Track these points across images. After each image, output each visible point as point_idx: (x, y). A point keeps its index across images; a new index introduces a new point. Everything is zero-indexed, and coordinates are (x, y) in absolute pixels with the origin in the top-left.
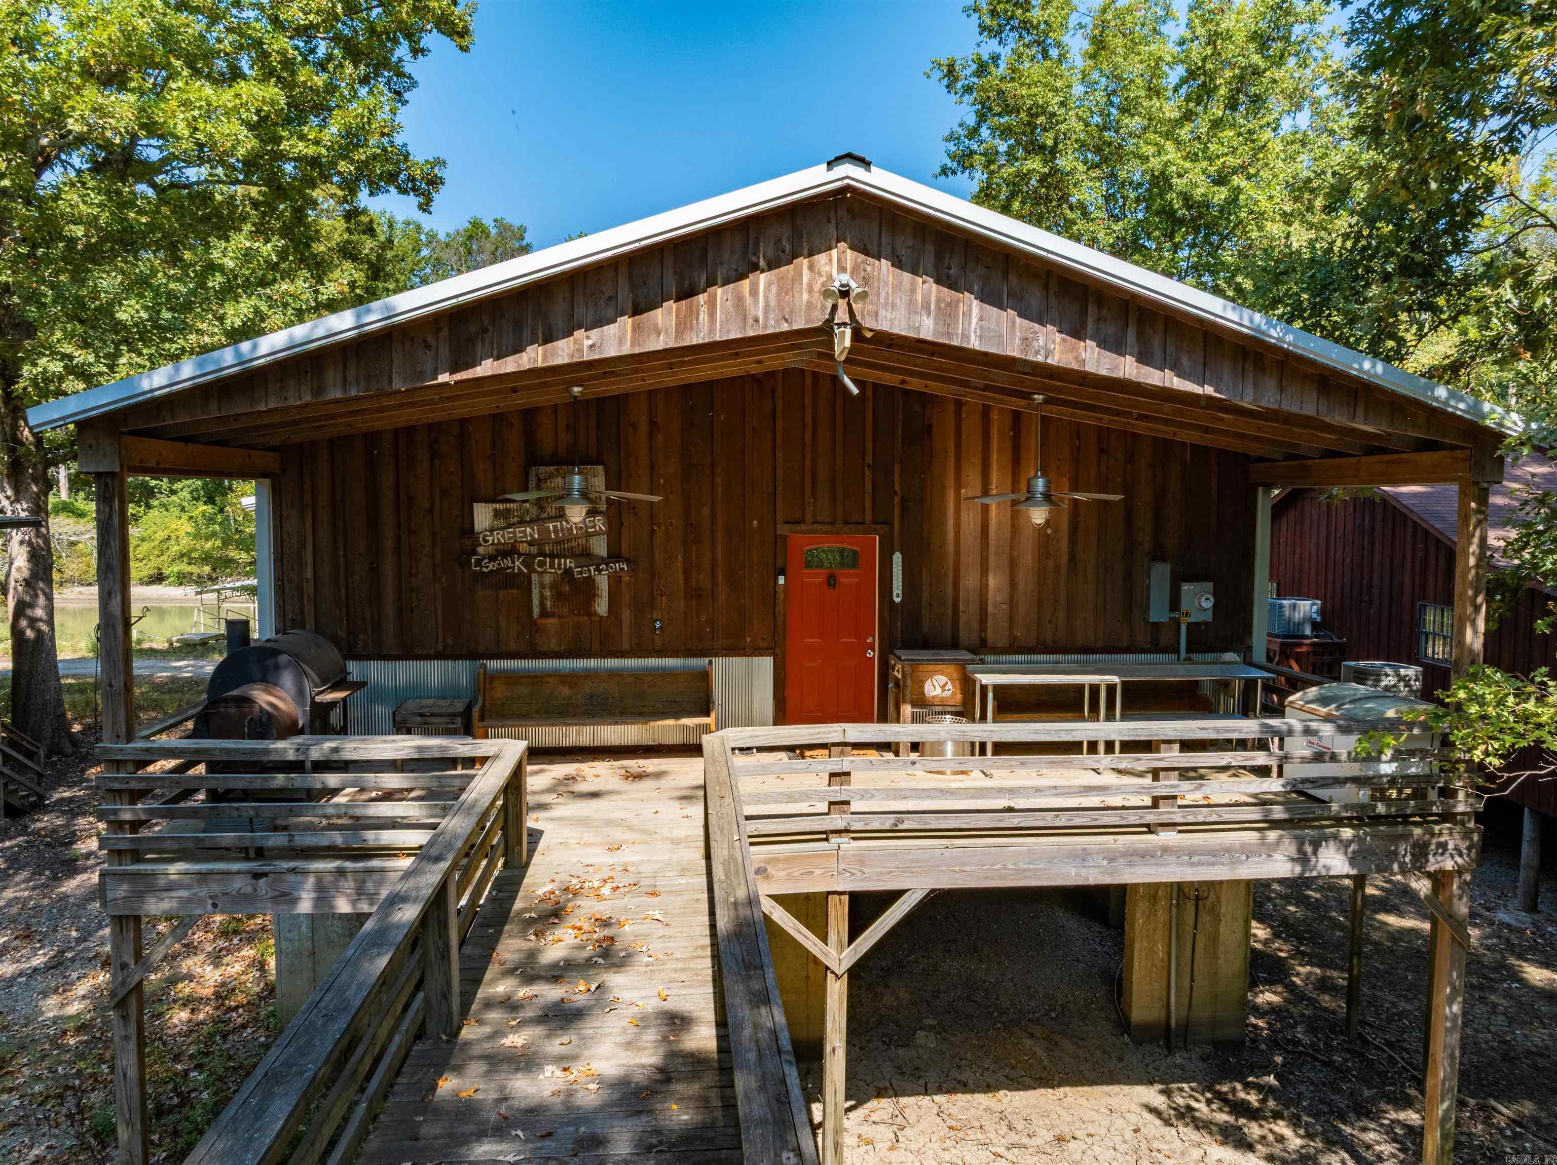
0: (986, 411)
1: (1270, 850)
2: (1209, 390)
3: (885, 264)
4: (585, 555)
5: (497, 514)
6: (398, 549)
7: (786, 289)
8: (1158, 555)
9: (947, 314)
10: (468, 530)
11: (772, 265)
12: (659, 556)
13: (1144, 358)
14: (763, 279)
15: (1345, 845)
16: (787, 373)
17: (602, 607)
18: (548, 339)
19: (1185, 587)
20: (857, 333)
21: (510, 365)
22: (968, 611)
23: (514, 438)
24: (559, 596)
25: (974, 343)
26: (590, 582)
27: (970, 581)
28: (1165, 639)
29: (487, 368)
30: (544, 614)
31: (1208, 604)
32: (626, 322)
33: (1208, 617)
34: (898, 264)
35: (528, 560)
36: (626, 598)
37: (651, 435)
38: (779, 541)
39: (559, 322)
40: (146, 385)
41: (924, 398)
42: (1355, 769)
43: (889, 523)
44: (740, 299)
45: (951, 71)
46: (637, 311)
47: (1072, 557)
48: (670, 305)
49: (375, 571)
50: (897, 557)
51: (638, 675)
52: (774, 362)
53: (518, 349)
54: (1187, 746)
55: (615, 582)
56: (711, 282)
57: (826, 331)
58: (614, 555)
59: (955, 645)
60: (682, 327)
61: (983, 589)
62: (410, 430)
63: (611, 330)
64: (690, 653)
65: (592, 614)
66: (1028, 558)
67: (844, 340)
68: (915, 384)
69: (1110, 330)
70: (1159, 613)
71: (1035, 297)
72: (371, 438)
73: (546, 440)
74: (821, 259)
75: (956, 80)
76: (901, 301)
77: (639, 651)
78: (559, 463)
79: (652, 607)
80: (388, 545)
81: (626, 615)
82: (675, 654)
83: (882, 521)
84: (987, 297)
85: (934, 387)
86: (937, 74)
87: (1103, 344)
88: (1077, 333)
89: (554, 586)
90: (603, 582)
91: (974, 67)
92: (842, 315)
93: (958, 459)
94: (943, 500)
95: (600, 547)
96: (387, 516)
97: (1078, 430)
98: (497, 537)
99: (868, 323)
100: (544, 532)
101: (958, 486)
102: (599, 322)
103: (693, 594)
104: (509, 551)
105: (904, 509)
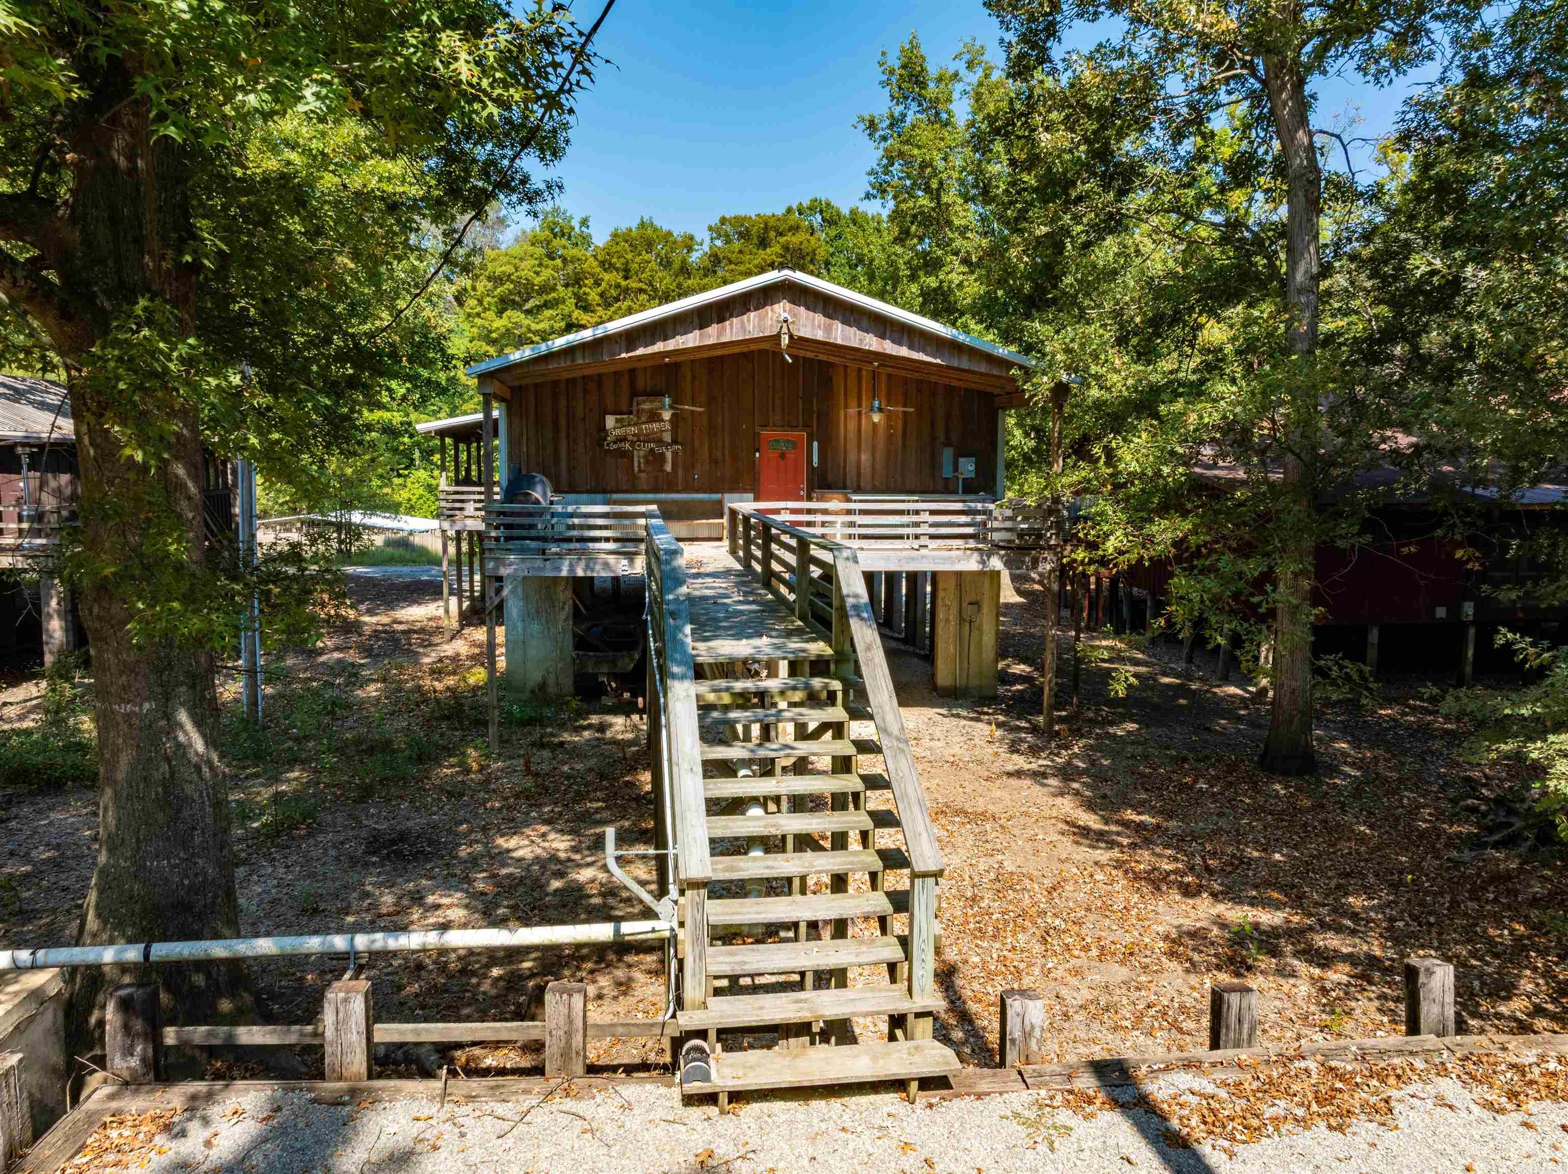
0: (860, 370)
1: (968, 558)
2: (939, 361)
3: (802, 309)
4: (660, 442)
5: (617, 421)
6: (568, 435)
7: (761, 319)
8: (948, 444)
9: (828, 330)
10: (602, 428)
11: (756, 309)
12: (697, 443)
13: (911, 347)
14: (752, 314)
15: (1002, 557)
16: (760, 351)
17: (668, 468)
18: (665, 339)
19: (961, 460)
20: (791, 336)
21: (650, 350)
22: (851, 472)
23: (625, 381)
24: (647, 462)
25: (839, 342)
26: (663, 455)
27: (852, 456)
28: (951, 487)
29: (640, 351)
30: (640, 471)
31: (972, 468)
32: (697, 332)
33: (973, 475)
34: (808, 308)
35: (632, 444)
36: (680, 464)
37: (693, 382)
38: (756, 436)
39: (670, 332)
40: (512, 358)
41: (830, 365)
42: (1008, 524)
43: (811, 426)
44: (743, 323)
45: (872, 126)
46: (701, 328)
47: (904, 445)
48: (715, 326)
49: (556, 450)
50: (815, 444)
51: (686, 502)
52: (753, 347)
53: (653, 343)
54: (933, 512)
55: (675, 454)
56: (731, 316)
57: (778, 336)
58: (675, 442)
59: (844, 487)
60: (720, 334)
61: (859, 459)
62: (574, 379)
63: (690, 336)
64: (712, 491)
65: (663, 471)
66: (881, 445)
67: (785, 340)
68: (822, 357)
69: (896, 336)
70: (947, 472)
71: (865, 323)
72: (555, 383)
73: (640, 383)
74: (776, 306)
75: (876, 130)
76: (809, 324)
77: (685, 490)
78: (648, 395)
79: (693, 467)
80: (563, 434)
81: (680, 471)
82: (705, 491)
83: (806, 425)
84: (845, 322)
85: (832, 359)
86: (861, 126)
87: (893, 342)
88: (883, 337)
89: (645, 457)
90: (669, 455)
91: (888, 122)
92: (785, 330)
93: (846, 394)
94: (838, 415)
95: (668, 438)
96: (563, 421)
97: (905, 381)
98: (618, 432)
99: (795, 333)
100: (641, 430)
101: (846, 407)
102: (685, 333)
103: (714, 461)
104: (623, 439)
105: (818, 419)
